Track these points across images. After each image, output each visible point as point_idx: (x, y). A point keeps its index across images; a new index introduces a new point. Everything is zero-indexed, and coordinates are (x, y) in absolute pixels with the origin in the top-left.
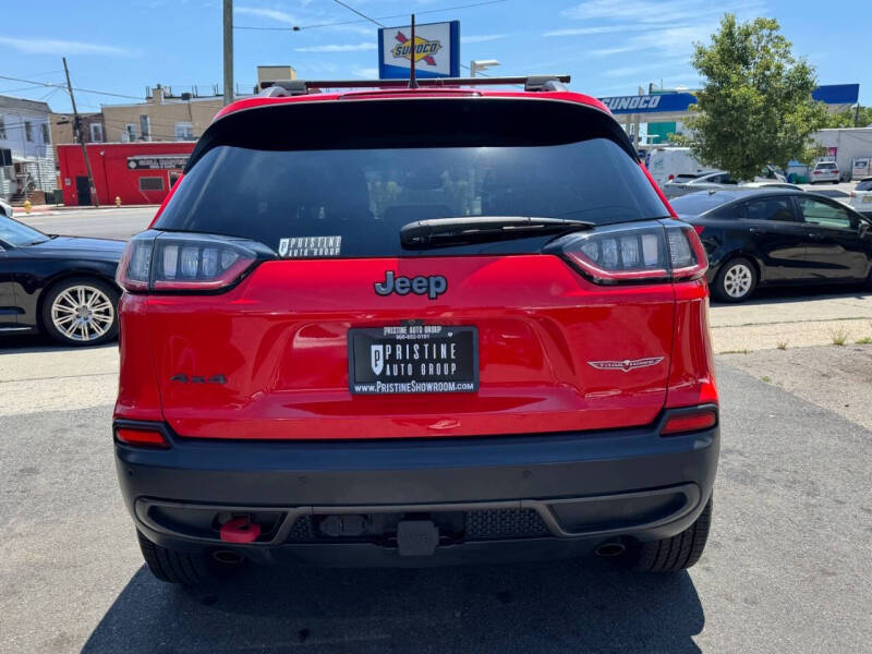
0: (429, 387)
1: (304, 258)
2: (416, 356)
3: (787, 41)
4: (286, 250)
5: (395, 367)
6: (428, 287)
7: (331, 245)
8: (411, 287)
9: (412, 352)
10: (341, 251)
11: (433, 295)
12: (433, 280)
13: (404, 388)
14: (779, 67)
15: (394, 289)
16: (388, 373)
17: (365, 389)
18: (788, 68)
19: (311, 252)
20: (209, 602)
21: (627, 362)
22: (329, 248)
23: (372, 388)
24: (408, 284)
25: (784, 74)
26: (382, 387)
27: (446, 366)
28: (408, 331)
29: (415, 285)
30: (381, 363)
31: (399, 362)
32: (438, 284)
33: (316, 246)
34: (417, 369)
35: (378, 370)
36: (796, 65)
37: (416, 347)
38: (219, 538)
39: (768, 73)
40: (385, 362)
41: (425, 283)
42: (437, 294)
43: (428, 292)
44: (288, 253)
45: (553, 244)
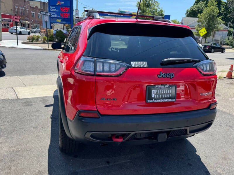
0: (165, 100)
1: (139, 67)
2: (162, 93)
3: (158, 3)
4: (133, 65)
5: (157, 95)
6: (170, 76)
7: (144, 64)
8: (166, 76)
9: (161, 92)
10: (148, 65)
11: (171, 78)
12: (171, 74)
13: (159, 101)
14: (157, 10)
15: (162, 76)
16: (155, 97)
17: (150, 101)
18: (158, 10)
19: (140, 66)
20: (76, 156)
21: (206, 94)
22: (145, 65)
23: (152, 101)
24: (165, 75)
25: (157, 11)
26: (154, 101)
27: (169, 95)
28: (161, 87)
29: (167, 75)
30: (154, 95)
31: (158, 94)
32: (172, 75)
33: (141, 64)
34: (162, 96)
35: (153, 96)
36: (160, 9)
37: (162, 90)
38: (113, 141)
39: (154, 11)
40: (155, 94)
41: (169, 75)
42: (172, 78)
43: (170, 77)
44: (134, 66)
45: (194, 65)
